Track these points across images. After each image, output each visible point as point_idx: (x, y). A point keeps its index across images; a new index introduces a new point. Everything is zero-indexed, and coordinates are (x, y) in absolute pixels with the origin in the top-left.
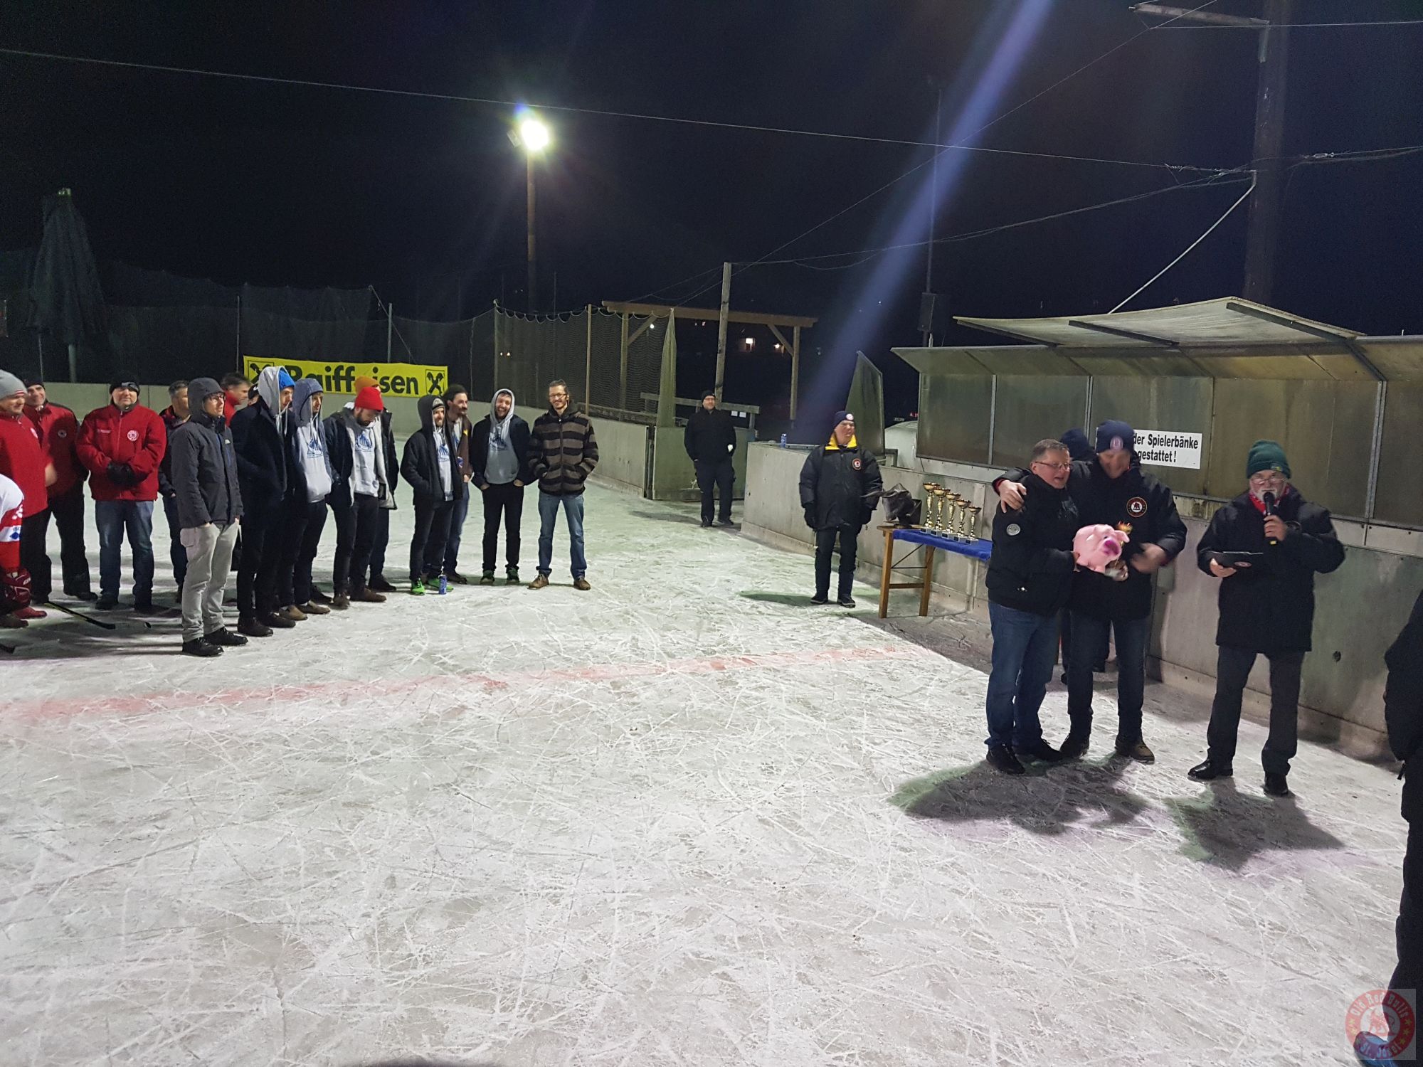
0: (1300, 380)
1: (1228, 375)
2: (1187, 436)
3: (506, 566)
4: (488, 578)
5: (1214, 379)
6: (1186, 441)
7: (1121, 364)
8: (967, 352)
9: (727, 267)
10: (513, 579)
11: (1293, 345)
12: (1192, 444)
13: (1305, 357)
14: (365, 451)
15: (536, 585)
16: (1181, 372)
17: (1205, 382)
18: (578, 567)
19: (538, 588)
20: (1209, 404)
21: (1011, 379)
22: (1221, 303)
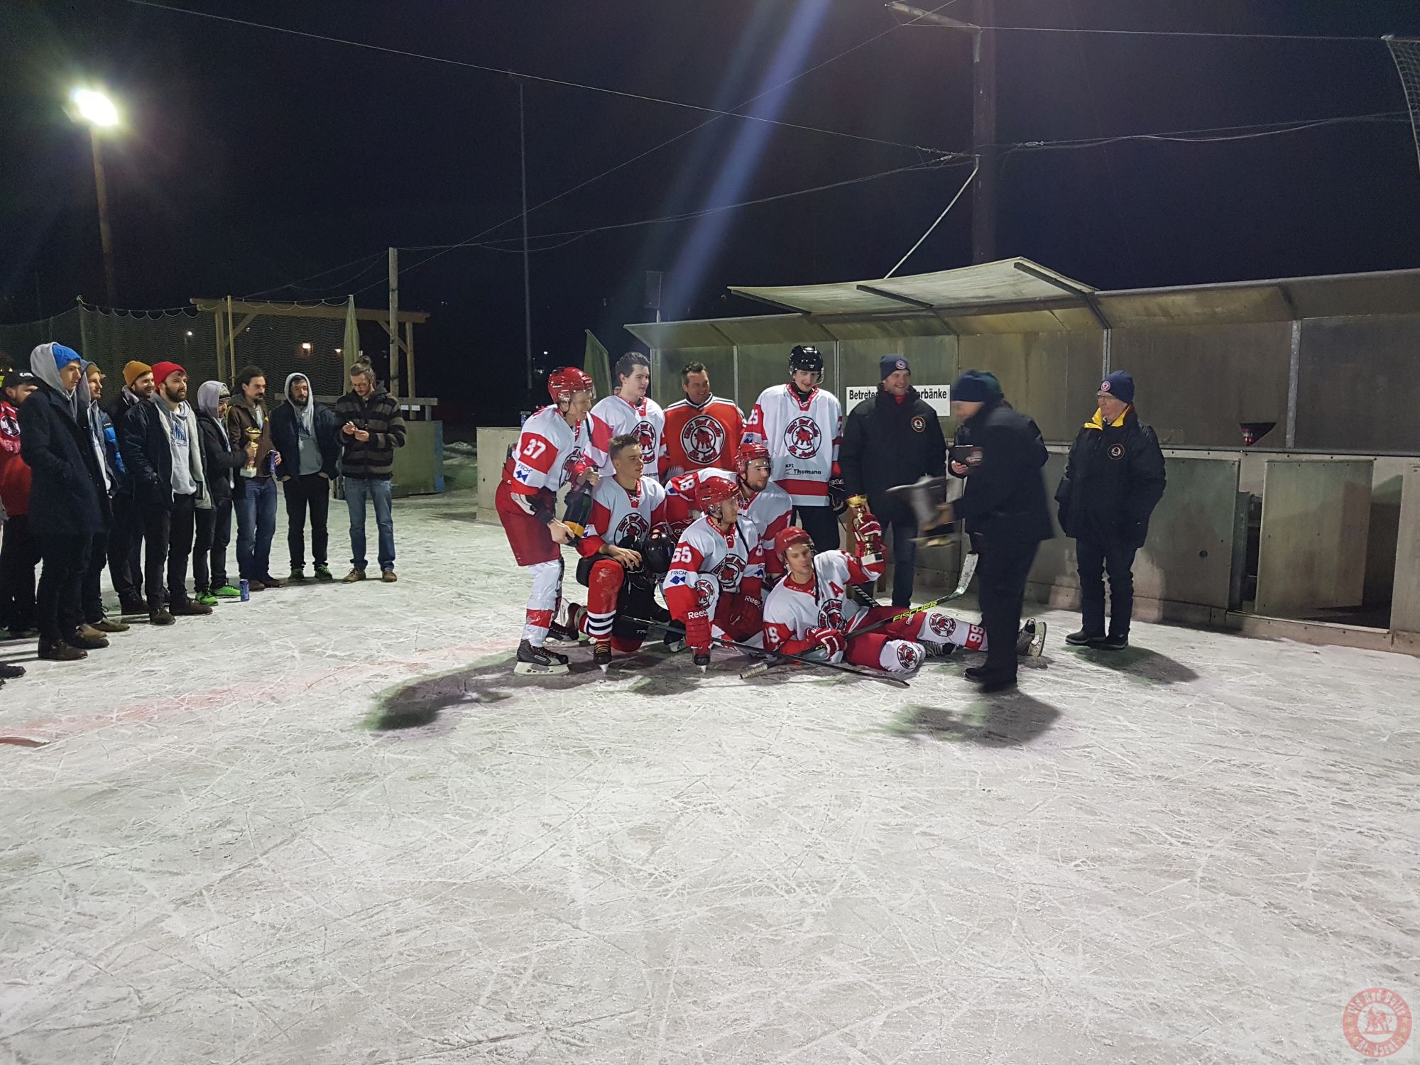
0: (1037, 334)
1: (971, 333)
2: (935, 388)
3: (314, 563)
4: (297, 578)
5: (958, 336)
6: (936, 392)
7: (872, 327)
8: (712, 324)
9: (392, 252)
10: (323, 576)
11: (1040, 301)
12: (940, 395)
13: (1047, 312)
14: (180, 445)
15: (351, 579)
16: (928, 332)
17: (949, 339)
18: (386, 558)
19: (352, 582)
20: (955, 357)
21: (753, 349)
22: (1008, 264)
